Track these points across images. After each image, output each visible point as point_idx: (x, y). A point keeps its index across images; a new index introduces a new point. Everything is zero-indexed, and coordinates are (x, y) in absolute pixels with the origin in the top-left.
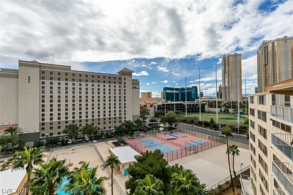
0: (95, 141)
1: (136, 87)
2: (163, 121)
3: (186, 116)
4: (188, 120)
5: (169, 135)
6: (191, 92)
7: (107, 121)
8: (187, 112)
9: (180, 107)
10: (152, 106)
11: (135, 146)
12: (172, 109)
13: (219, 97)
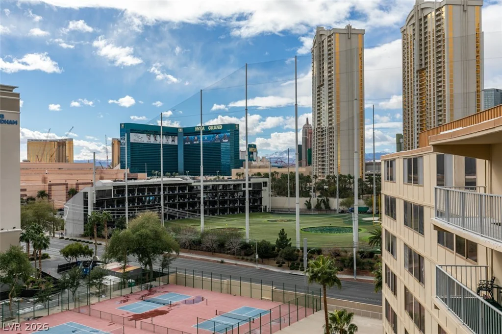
2: (116, 252)
3: (202, 227)
4: (207, 242)
5: (141, 302)
6: (219, 144)
8: (205, 213)
9: (181, 196)
10: (72, 193)
13: (304, 162)
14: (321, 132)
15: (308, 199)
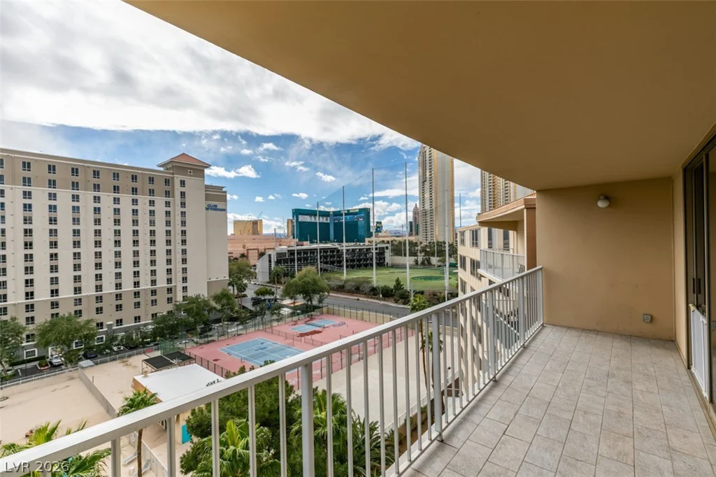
0: (86, 363)
1: (216, 206)
2: (288, 293)
3: (345, 276)
4: (348, 287)
5: (305, 325)
6: (357, 222)
7: (128, 302)
8: (347, 267)
9: (331, 257)
10: (261, 255)
11: (216, 360)
12: (313, 263)
13: (414, 232)
14: (425, 213)
15: (416, 258)
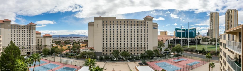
0: (128, 61)
1: (155, 28)
2: (172, 51)
3: (188, 47)
4: (189, 50)
5: (177, 60)
6: (192, 32)
7: (136, 50)
8: (189, 44)
9: (185, 41)
10: (167, 40)
11: (153, 66)
12: (180, 43)
13: (208, 35)
14: (211, 30)
15: (208, 42)
